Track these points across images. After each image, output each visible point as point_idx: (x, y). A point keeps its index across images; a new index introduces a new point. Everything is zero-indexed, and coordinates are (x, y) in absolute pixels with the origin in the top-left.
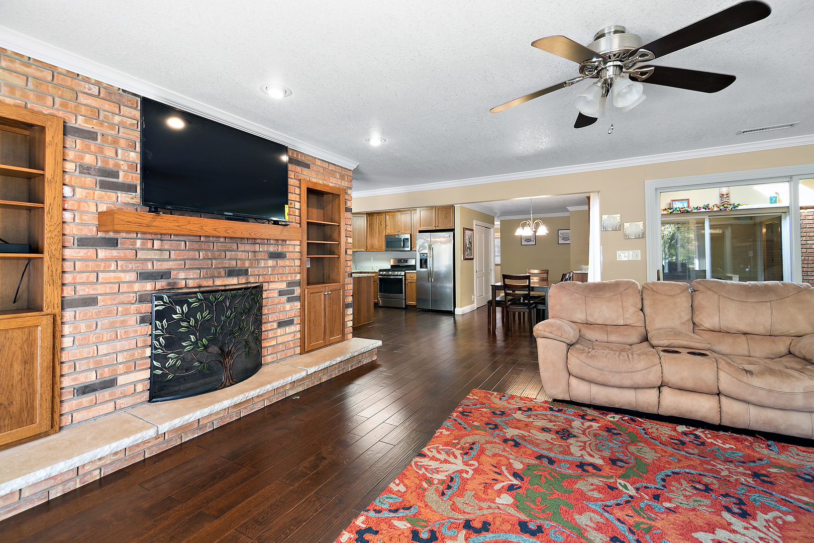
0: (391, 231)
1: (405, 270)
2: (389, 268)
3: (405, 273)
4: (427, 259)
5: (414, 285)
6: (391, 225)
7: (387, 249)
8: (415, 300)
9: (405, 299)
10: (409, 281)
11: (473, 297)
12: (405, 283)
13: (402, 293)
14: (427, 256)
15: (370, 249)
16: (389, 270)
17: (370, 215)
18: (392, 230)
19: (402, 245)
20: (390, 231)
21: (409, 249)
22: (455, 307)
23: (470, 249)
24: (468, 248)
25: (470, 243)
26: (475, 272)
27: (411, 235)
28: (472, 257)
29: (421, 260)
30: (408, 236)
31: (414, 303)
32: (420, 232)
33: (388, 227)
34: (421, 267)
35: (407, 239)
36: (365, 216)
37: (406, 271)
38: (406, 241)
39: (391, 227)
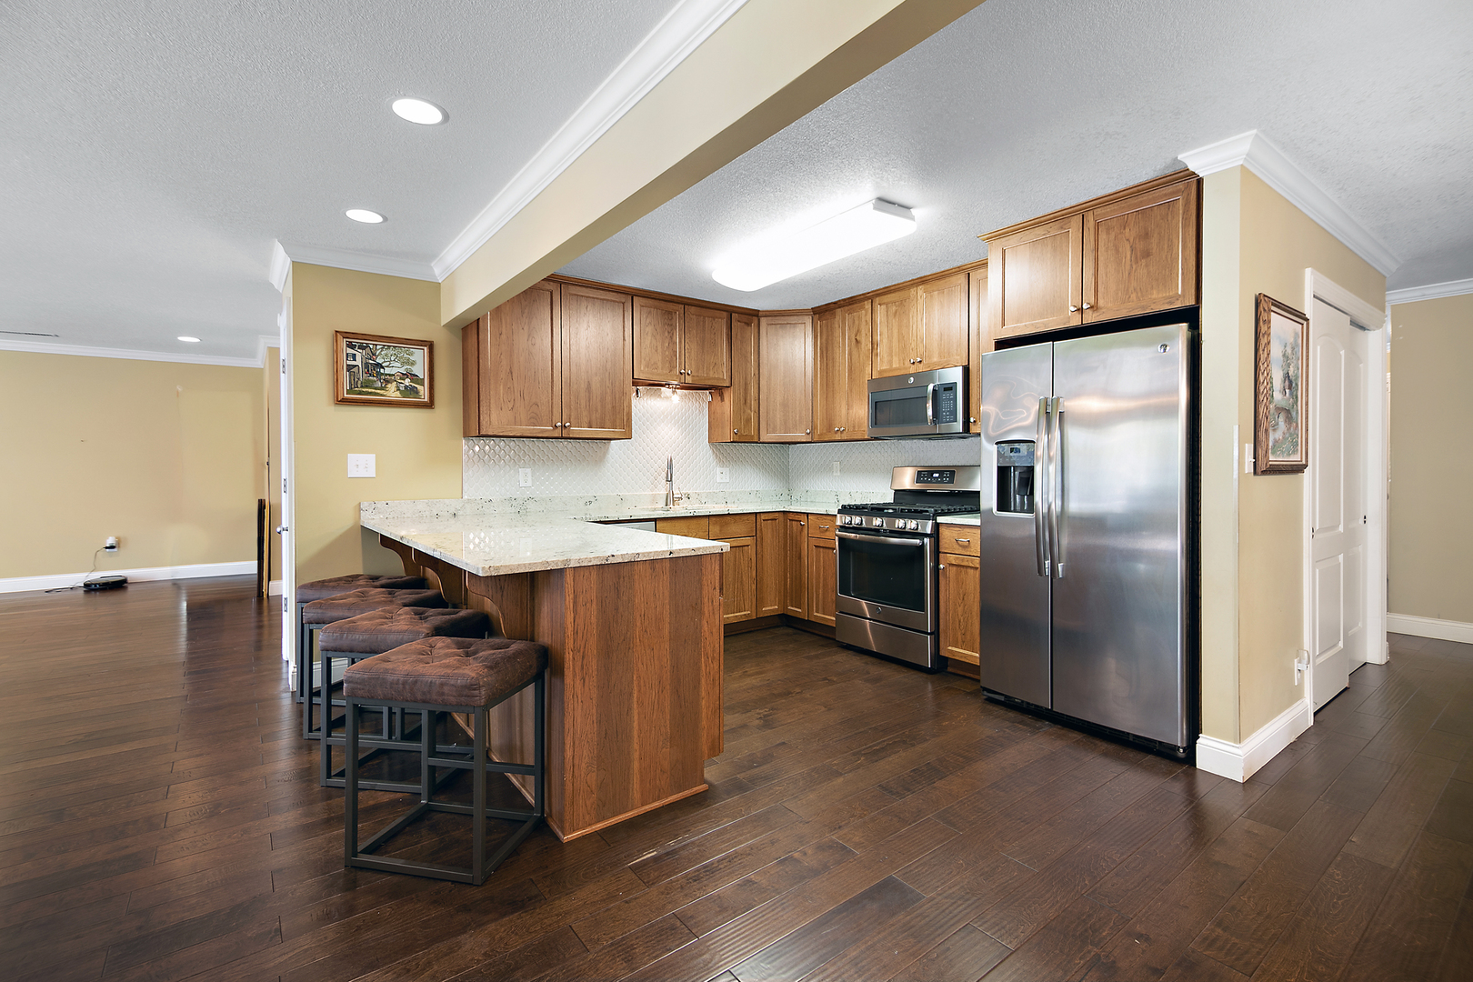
0: (890, 362)
1: (937, 514)
2: (890, 499)
3: (937, 526)
4: (1031, 470)
5: (973, 579)
6: (890, 341)
7: (878, 432)
8: (977, 645)
9: (936, 634)
10: (952, 558)
11: (1296, 666)
12: (936, 570)
13: (922, 608)
14: (1032, 454)
15: (826, 435)
16: (877, 510)
17: (823, 313)
18: (895, 359)
19: (930, 412)
20: (888, 362)
21: (959, 426)
22: (1194, 729)
23: (1288, 413)
24: (1279, 410)
25: (1290, 383)
26: (1307, 533)
27: (966, 371)
28: (1295, 458)
29: (1003, 472)
30: (955, 376)
31: (972, 655)
32: (1001, 344)
33: (882, 349)
34: (1003, 504)
35: (950, 388)
36: (808, 320)
37: (940, 519)
38: (944, 395)
39: (890, 348)
